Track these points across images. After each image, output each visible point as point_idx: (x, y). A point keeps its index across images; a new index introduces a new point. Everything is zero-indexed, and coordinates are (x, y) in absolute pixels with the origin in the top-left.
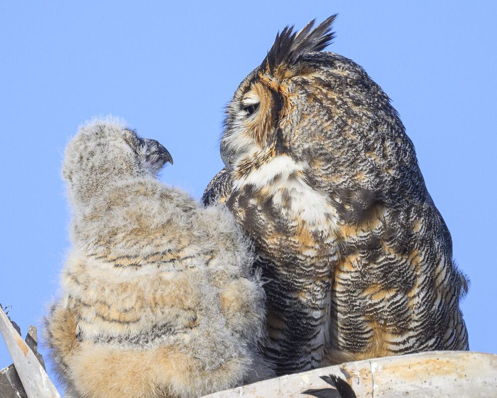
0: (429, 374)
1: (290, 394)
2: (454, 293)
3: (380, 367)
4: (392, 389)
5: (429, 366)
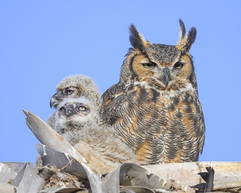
0: (238, 170)
1: (173, 171)
3: (215, 165)
4: (220, 175)
5: (238, 167)
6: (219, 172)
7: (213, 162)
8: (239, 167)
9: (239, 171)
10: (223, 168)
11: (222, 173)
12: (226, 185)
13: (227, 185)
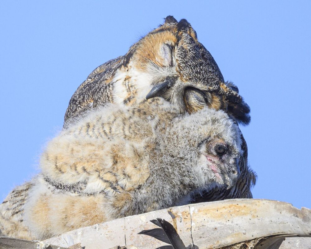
0: (231, 215)
1: (132, 229)
2: (246, 183)
3: (196, 210)
4: (205, 226)
5: (231, 210)
6: (203, 222)
7: (193, 206)
8: (232, 208)
9: (233, 215)
10: (209, 213)
11: (208, 222)
12: (218, 242)
13: (220, 242)
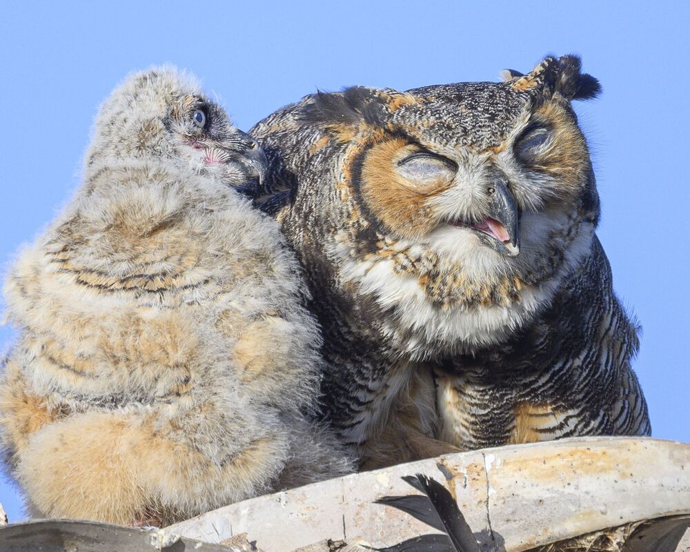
0: (574, 472)
1: (359, 503)
3: (499, 462)
4: (517, 495)
5: (574, 460)
6: (512, 488)
7: (492, 452)
8: (576, 457)
9: (578, 471)
10: (525, 469)
11: (524, 487)
12: (546, 530)
13: (550, 530)
